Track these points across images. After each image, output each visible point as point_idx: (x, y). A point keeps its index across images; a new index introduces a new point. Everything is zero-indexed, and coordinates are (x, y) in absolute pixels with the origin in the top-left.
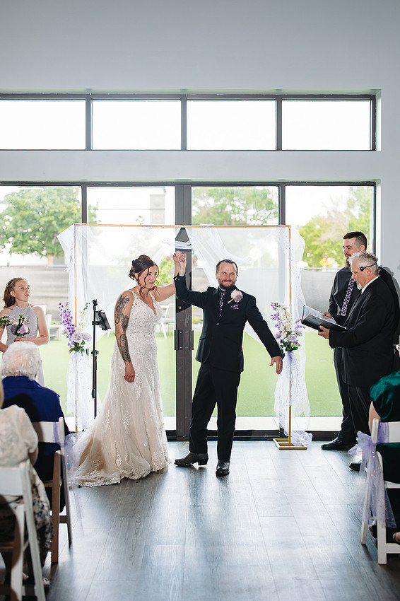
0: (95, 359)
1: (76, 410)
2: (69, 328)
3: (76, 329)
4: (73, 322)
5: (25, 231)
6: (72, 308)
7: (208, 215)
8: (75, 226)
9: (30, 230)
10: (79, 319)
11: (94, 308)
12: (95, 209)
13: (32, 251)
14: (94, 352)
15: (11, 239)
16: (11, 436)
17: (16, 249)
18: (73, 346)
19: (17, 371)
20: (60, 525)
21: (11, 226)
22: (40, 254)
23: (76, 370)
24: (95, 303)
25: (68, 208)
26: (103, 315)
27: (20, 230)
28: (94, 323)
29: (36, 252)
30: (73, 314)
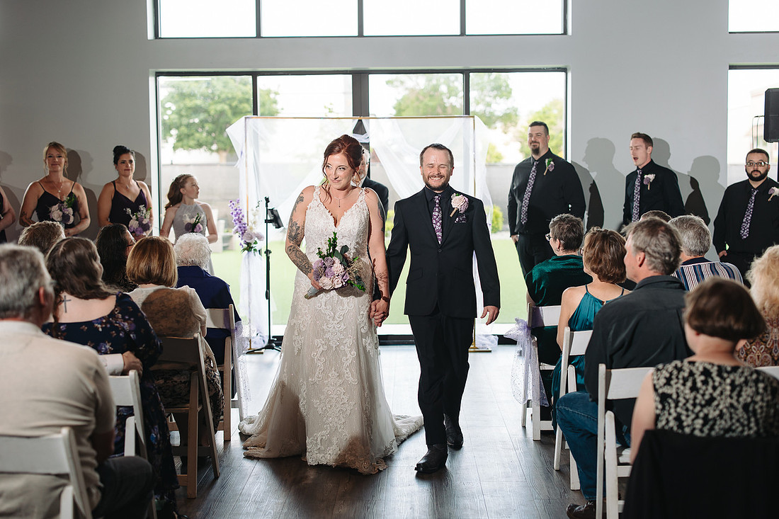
0: (268, 258)
1: (250, 313)
2: (240, 227)
3: (248, 227)
4: (245, 220)
5: (191, 121)
6: (243, 206)
7: (418, 99)
8: (246, 118)
9: (197, 121)
10: (251, 218)
11: (267, 206)
12: (276, 94)
13: (200, 145)
14: (268, 252)
15: (174, 132)
16: (184, 310)
17: (180, 144)
18: (245, 246)
19: (190, 260)
20: (232, 409)
21: (175, 116)
22: (210, 149)
23: (249, 271)
24: (267, 200)
25: (243, 93)
26: (275, 213)
27: (185, 121)
28: (267, 221)
29: (204, 147)
30: (244, 213)
